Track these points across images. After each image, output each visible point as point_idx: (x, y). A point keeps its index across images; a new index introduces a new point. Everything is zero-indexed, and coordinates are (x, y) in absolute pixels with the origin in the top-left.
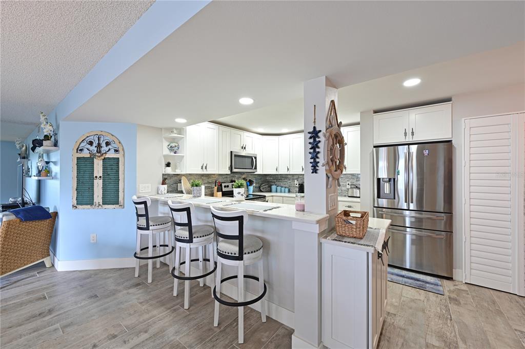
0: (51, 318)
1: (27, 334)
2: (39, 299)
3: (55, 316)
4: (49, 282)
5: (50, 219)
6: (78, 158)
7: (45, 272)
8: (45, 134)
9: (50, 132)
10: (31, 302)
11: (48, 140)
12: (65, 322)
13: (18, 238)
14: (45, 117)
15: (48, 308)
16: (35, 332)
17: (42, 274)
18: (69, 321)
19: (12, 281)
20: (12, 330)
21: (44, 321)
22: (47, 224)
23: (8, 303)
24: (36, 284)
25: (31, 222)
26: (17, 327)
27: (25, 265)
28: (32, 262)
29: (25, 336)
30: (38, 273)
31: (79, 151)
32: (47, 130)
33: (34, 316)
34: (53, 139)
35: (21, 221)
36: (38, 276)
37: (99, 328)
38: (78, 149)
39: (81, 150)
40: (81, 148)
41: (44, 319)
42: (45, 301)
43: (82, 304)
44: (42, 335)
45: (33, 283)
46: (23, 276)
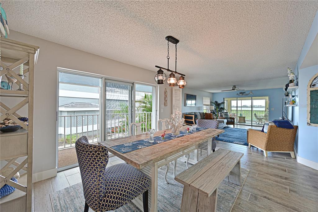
0: (285, 182)
1: (273, 181)
2: (283, 170)
3: (288, 182)
4: (290, 165)
5: (293, 129)
6: (311, 91)
7: (290, 159)
8: (290, 79)
9: (293, 78)
10: (278, 169)
11: (292, 82)
12: (292, 188)
13: (276, 135)
14: (291, 70)
15: (285, 176)
16: (276, 182)
17: (288, 160)
18: (295, 189)
19: (274, 156)
20: (267, 175)
21: (282, 181)
22: (291, 132)
23: (269, 164)
24: (283, 163)
25: (282, 129)
26: (270, 175)
27: (279, 151)
28: (283, 151)
29: (271, 180)
30: (286, 158)
31: (312, 87)
32: (291, 77)
33: (278, 176)
34: (295, 82)
35: (277, 127)
36: (286, 159)
37: (313, 207)
38: (311, 84)
39: (314, 85)
40: (314, 84)
41: (282, 180)
42: (285, 172)
43: (307, 187)
44: (279, 186)
45: (282, 161)
46: (279, 156)
